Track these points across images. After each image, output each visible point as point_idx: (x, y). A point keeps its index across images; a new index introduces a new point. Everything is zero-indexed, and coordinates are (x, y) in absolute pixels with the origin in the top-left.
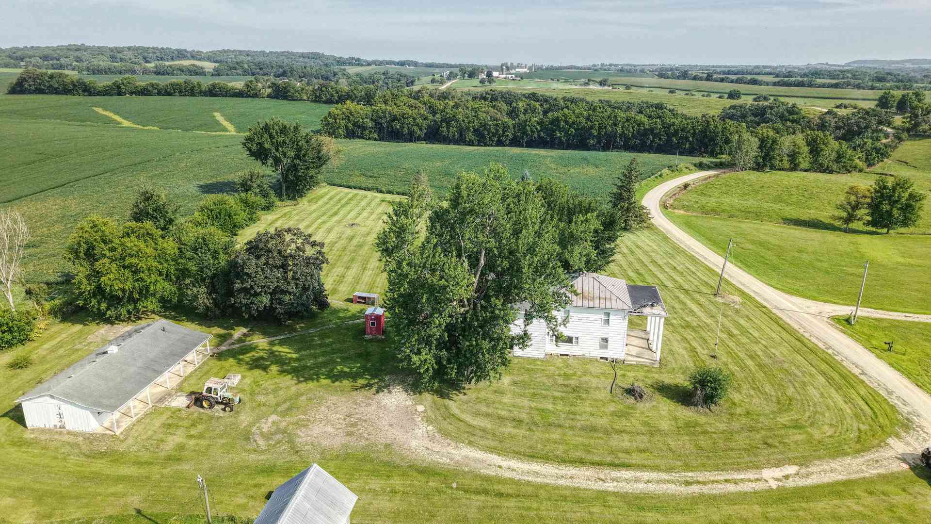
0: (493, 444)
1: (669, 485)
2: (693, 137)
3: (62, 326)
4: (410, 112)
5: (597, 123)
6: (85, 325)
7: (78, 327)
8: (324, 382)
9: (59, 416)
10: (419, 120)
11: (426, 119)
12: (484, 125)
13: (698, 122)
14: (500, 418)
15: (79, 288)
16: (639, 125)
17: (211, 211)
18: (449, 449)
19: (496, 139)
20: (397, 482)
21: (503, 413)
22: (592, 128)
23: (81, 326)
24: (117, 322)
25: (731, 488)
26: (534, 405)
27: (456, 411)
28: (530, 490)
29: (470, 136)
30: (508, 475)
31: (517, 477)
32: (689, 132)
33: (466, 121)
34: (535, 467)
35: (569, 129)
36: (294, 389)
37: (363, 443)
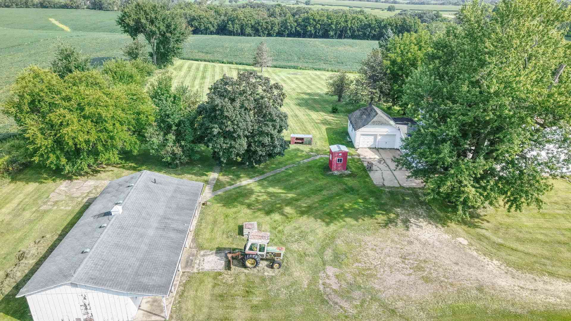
2: (396, 29)
3: (12, 186)
4: (204, 14)
6: (41, 183)
7: (32, 186)
9: (83, 308)
10: (212, 20)
12: (258, 23)
13: (398, 19)
15: (33, 142)
16: (361, 22)
17: (115, 73)
19: (267, 33)
22: (332, 23)
23: (37, 184)
24: (74, 177)
29: (248, 30)
33: (245, 20)
35: (316, 25)
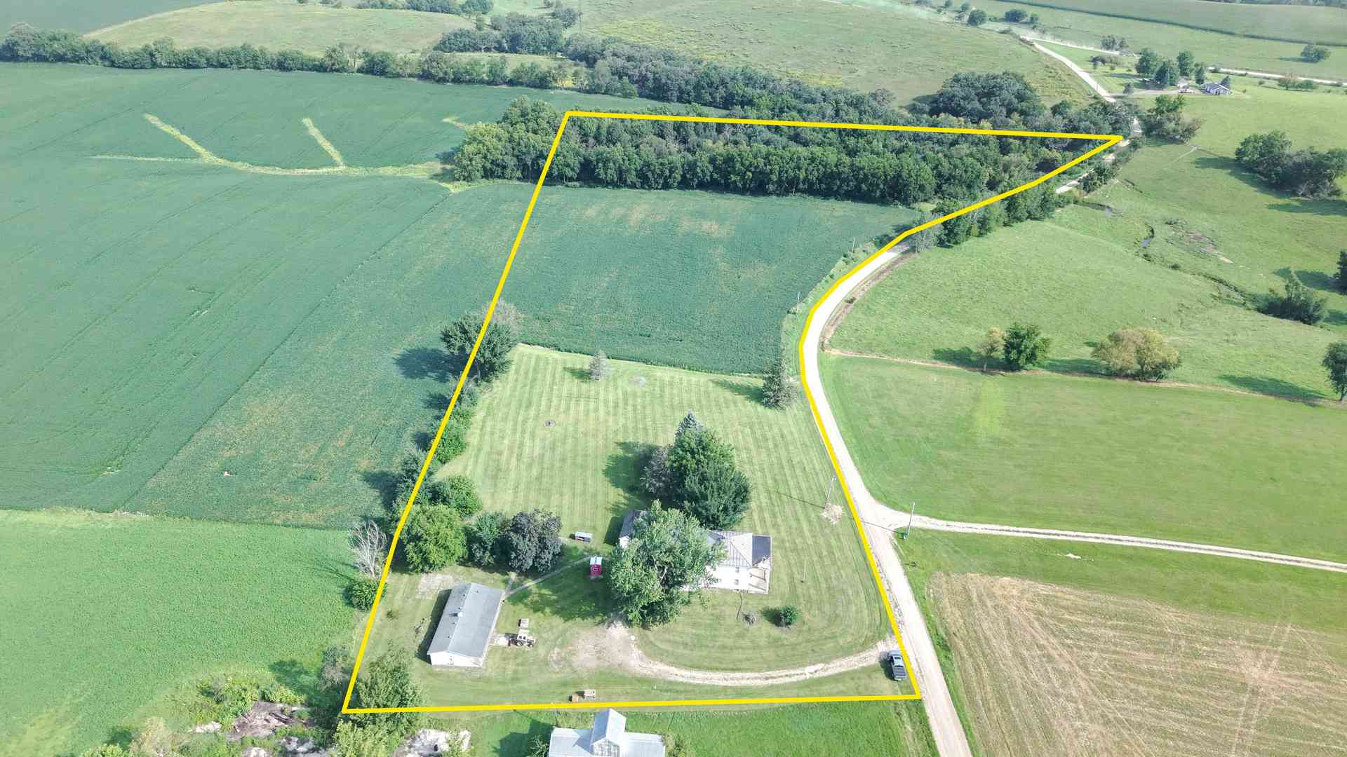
0: (672, 660)
1: (756, 681)
2: (884, 185)
5: (777, 167)
8: (578, 620)
11: (578, 154)
12: (648, 165)
14: (676, 642)
16: (825, 167)
18: (651, 665)
19: (662, 182)
20: (628, 687)
21: (678, 639)
22: (771, 171)
25: (787, 680)
26: (694, 631)
27: (652, 639)
28: (691, 688)
29: (632, 177)
30: (680, 679)
31: (685, 681)
32: (879, 178)
33: (627, 162)
34: (695, 673)
35: (745, 173)
36: (561, 628)
37: (607, 664)
